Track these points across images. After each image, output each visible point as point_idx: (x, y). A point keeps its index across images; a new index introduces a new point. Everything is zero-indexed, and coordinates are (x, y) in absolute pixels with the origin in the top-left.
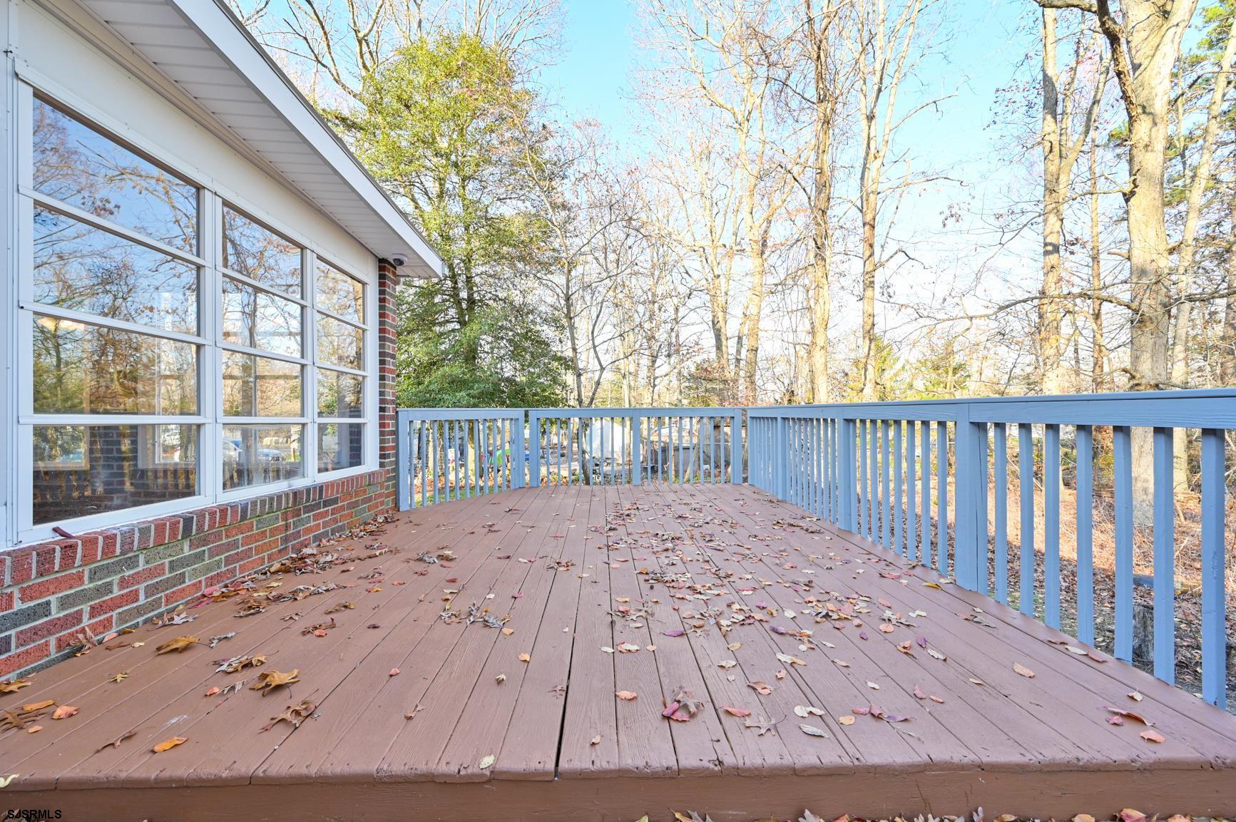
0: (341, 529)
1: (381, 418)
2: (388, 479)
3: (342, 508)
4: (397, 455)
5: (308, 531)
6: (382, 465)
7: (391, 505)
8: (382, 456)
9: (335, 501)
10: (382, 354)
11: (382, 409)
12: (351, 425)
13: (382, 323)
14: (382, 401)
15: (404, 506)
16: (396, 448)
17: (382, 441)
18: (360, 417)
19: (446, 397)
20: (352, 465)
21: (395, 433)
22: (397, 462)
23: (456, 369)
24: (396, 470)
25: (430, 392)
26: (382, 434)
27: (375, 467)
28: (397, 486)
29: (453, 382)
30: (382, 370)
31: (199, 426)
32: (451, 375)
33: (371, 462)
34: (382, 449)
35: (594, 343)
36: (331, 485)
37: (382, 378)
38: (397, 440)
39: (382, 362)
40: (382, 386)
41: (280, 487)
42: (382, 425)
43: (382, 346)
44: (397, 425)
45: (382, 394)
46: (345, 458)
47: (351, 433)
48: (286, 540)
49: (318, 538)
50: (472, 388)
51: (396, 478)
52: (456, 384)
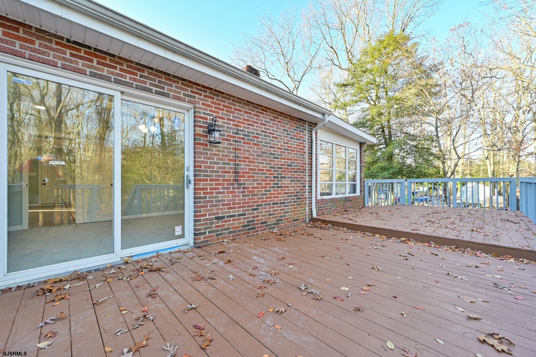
0: (352, 207)
1: (361, 182)
2: (362, 198)
3: (352, 202)
4: (364, 192)
5: (347, 206)
6: (361, 194)
7: (363, 204)
8: (361, 192)
9: (351, 201)
10: (361, 166)
11: (361, 180)
12: (353, 184)
13: (361, 159)
14: (361, 178)
15: (366, 205)
16: (364, 190)
17: (361, 188)
18: (355, 182)
19: (379, 174)
20: (353, 193)
21: (364, 186)
22: (364, 194)
23: (383, 164)
24: (364, 195)
25: (373, 173)
26: (361, 186)
27: (359, 195)
28: (364, 200)
29: (382, 169)
30: (361, 170)
31: (332, 184)
32: (381, 166)
33: (358, 193)
34: (361, 190)
35: (454, 146)
36: (351, 197)
37: (361, 172)
38: (364, 188)
39: (361, 168)
40: (361, 174)
41: (342, 196)
42: (361, 184)
43: (361, 164)
44: (364, 184)
45: (361, 176)
46: (352, 191)
47: (353, 186)
48: (344, 206)
49: (349, 208)
50: (389, 171)
51: (364, 198)
52: (383, 169)
